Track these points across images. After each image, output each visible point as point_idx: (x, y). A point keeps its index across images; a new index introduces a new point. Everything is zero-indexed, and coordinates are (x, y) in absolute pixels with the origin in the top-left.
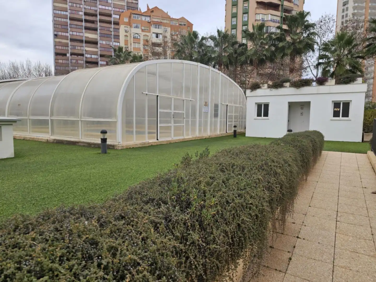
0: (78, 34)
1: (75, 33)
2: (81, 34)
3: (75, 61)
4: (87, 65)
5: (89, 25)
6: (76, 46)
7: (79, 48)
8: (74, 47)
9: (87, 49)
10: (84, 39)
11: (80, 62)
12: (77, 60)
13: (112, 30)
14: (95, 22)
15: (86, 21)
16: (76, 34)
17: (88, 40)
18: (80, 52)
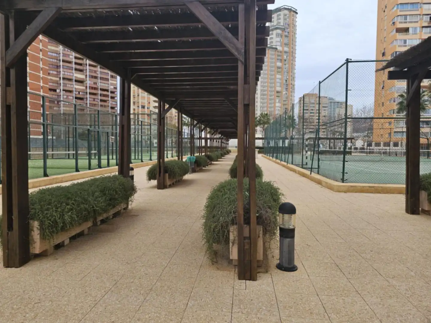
0: (69, 74)
1: (66, 73)
2: (71, 74)
3: (66, 96)
4: (77, 100)
5: (78, 67)
6: (67, 84)
7: (69, 86)
8: (65, 85)
9: (77, 87)
10: (74, 78)
11: (70, 97)
12: (68, 96)
13: (99, 73)
14: (83, 65)
15: (76, 63)
16: (68, 74)
17: (77, 79)
18: (70, 89)
